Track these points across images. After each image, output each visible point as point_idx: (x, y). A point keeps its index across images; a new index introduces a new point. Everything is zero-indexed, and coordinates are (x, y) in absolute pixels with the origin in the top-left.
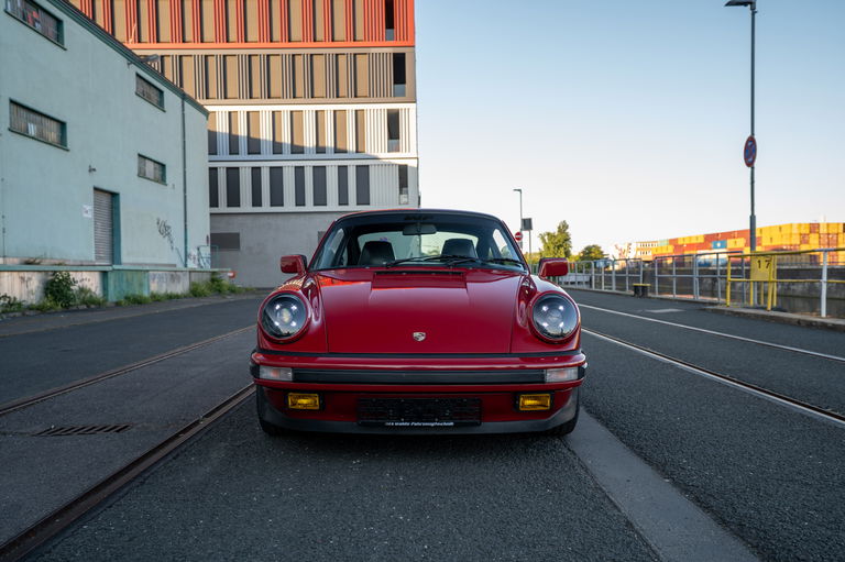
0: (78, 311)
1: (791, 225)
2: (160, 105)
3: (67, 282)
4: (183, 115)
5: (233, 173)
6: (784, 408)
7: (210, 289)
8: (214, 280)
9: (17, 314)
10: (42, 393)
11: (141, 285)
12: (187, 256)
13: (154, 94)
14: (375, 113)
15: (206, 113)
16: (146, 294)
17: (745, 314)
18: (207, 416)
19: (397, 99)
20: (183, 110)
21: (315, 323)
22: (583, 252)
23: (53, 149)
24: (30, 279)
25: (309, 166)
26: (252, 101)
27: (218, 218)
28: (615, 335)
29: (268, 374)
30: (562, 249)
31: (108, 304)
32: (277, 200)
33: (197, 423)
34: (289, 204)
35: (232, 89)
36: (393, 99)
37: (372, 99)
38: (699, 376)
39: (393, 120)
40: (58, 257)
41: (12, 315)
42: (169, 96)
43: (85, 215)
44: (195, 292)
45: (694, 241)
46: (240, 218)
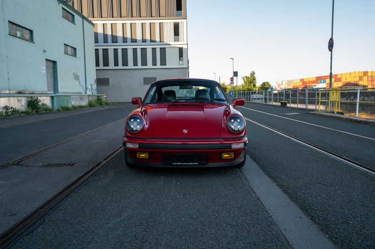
0: (42, 113)
1: (355, 72)
2: (73, 21)
3: (37, 101)
4: (83, 26)
5: (105, 51)
6: (327, 156)
7: (97, 103)
8: (99, 99)
9: (17, 115)
10: (38, 150)
11: (68, 102)
12: (86, 88)
13: (70, 16)
14: (168, 24)
15: (93, 25)
16: (70, 106)
17: (325, 115)
18: (104, 160)
19: (178, 17)
20: (83, 24)
21: (146, 126)
22: (262, 85)
23: (28, 42)
24: (21, 100)
25: (139, 48)
26: (113, 19)
27: (100, 71)
28: (269, 125)
29: (129, 145)
30: (252, 84)
31: (54, 110)
32: (125, 63)
33: (101, 163)
34: (131, 65)
35: (104, 14)
36: (176, 18)
37: (167, 18)
38: (299, 143)
39: (176, 27)
40: (31, 90)
41: (15, 115)
42: (77, 17)
43: (43, 71)
44: (90, 105)
45: (311, 80)
46: (109, 71)
